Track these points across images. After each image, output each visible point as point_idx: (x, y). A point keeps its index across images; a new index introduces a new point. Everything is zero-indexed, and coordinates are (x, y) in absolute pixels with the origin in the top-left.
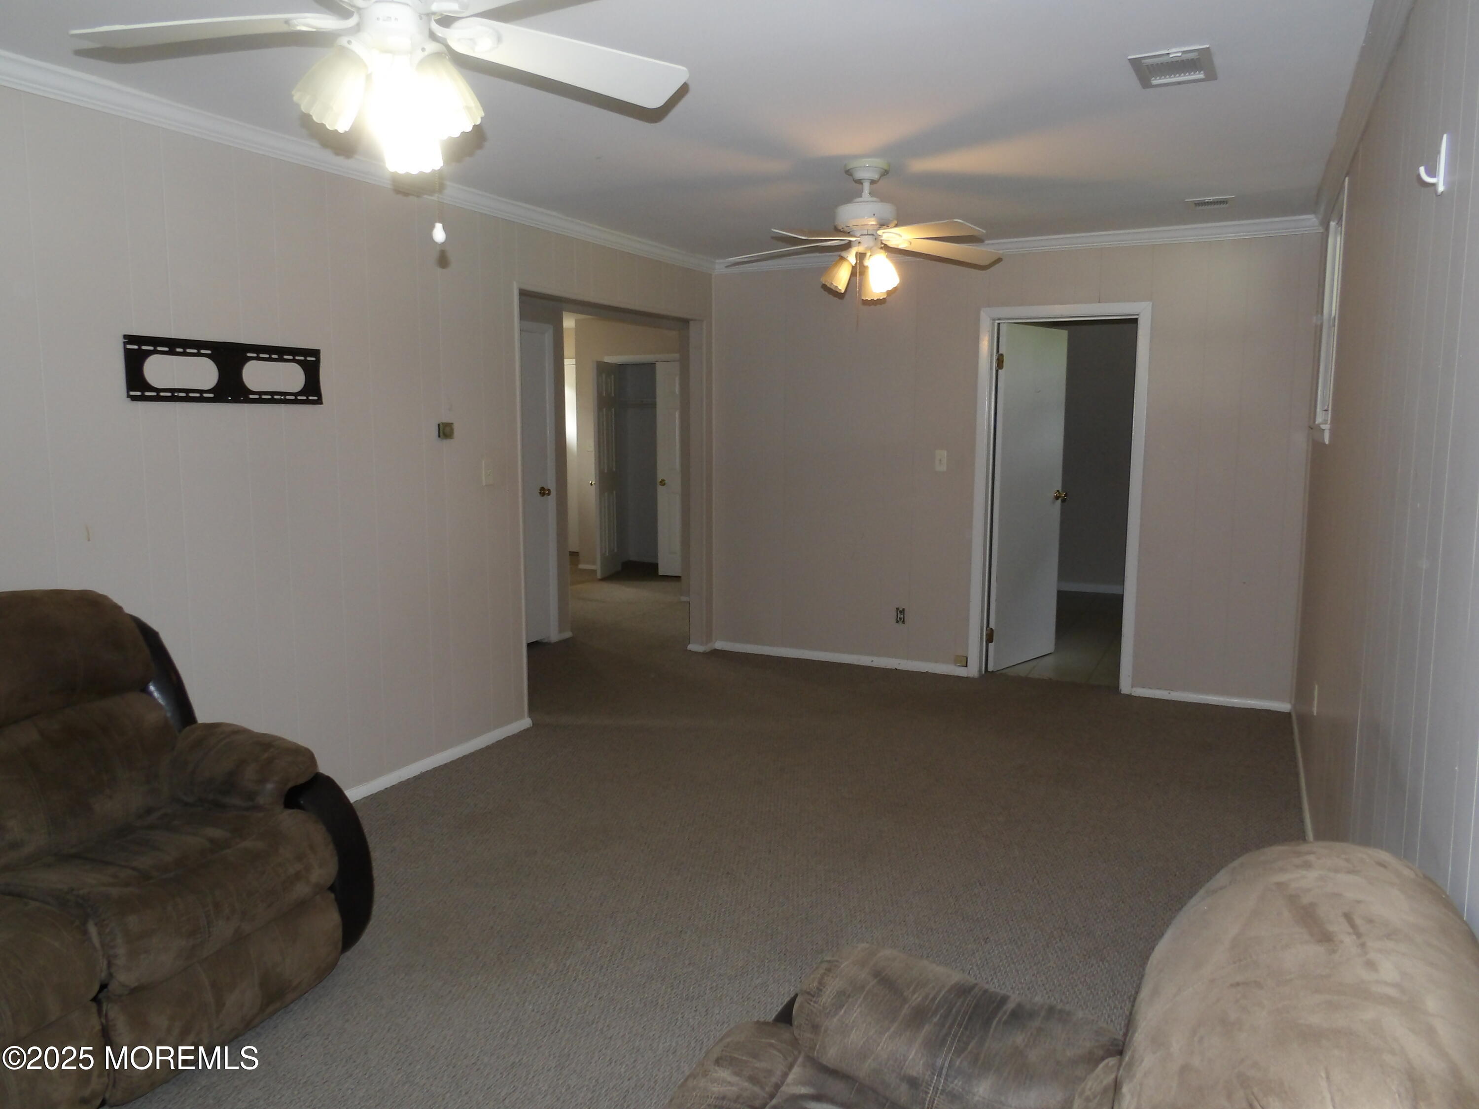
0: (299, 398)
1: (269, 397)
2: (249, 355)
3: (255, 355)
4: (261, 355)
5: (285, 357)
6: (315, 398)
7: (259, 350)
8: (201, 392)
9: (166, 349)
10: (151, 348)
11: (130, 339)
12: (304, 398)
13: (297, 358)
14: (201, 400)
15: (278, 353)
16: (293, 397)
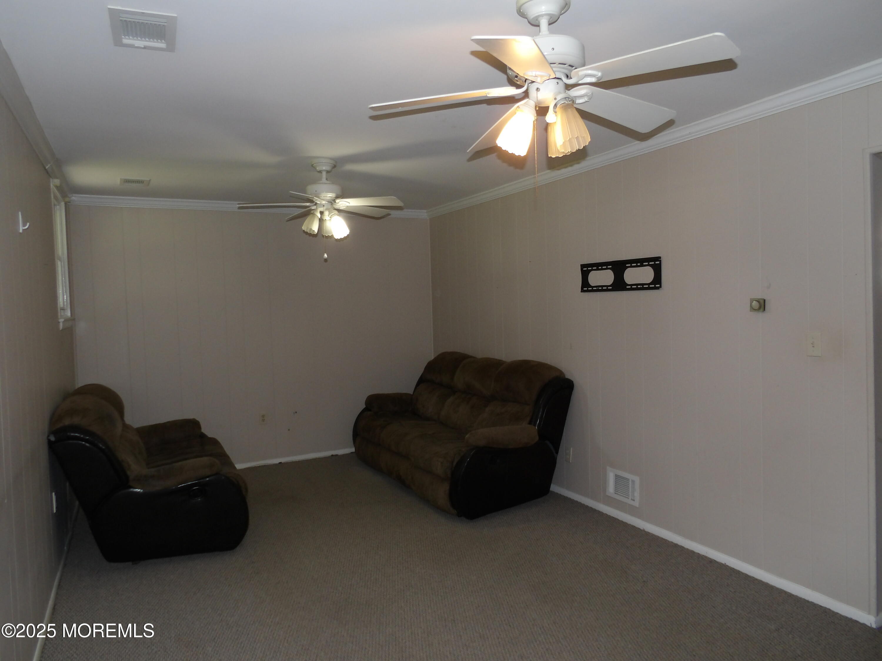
0: (651, 286)
1: (635, 287)
2: (627, 265)
3: (630, 265)
4: (633, 265)
5: (644, 264)
6: (659, 286)
7: (631, 262)
8: (607, 286)
9: (595, 268)
10: (591, 268)
11: (583, 266)
12: (653, 286)
13: (650, 263)
14: (607, 290)
15: (640, 262)
16: (647, 286)
